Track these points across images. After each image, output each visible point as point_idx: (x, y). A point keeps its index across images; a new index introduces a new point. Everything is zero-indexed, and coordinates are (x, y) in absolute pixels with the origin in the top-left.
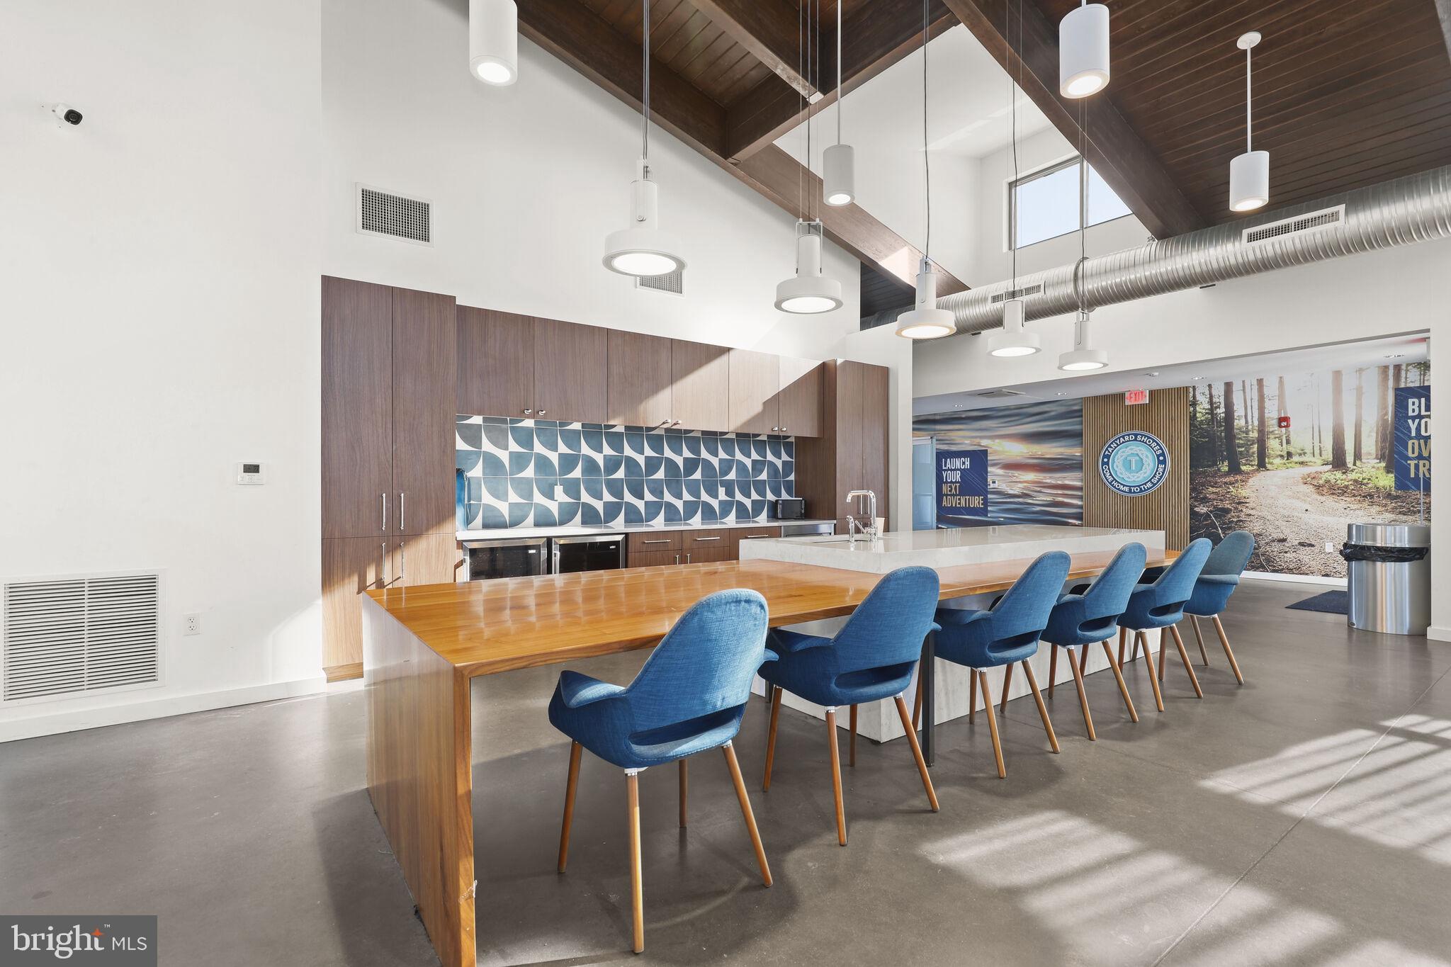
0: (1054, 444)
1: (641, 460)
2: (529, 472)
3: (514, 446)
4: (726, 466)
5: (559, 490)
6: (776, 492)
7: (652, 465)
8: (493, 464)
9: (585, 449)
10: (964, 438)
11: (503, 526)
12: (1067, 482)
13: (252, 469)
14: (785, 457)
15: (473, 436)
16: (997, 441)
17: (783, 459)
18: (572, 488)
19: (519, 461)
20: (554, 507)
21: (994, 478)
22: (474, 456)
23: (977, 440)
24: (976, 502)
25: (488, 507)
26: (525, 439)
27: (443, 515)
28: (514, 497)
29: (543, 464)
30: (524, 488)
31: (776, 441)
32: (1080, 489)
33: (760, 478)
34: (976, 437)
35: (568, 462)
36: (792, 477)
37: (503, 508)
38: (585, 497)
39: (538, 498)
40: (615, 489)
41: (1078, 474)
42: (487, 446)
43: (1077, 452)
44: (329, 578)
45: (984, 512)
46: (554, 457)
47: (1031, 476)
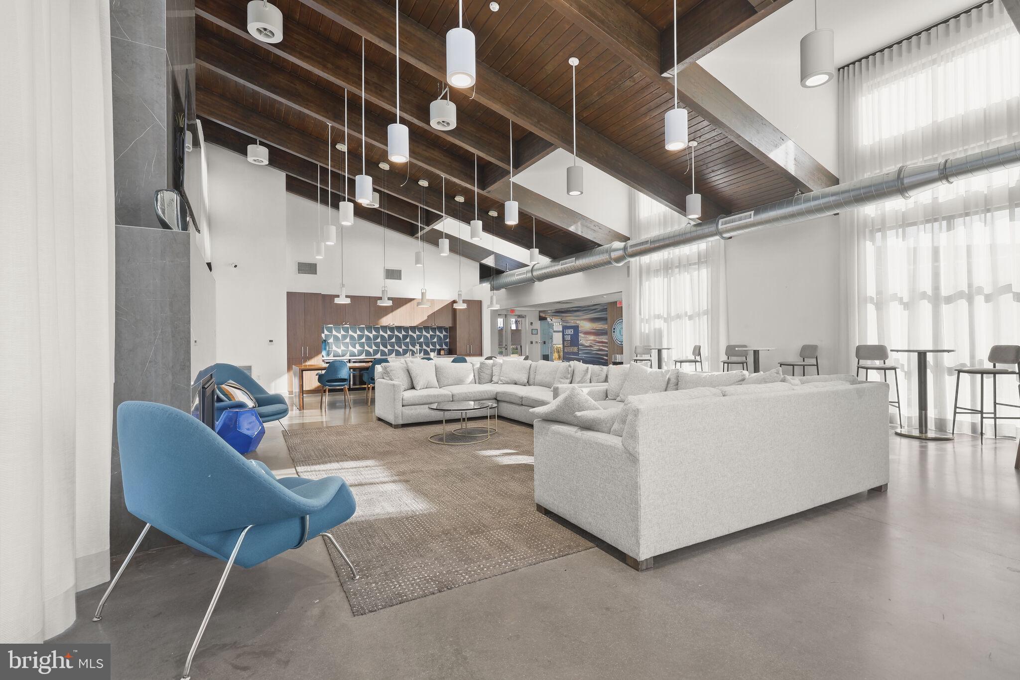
0: (599, 323)
1: (386, 336)
2: (348, 340)
3: (343, 332)
4: (419, 337)
5: (357, 346)
6: (441, 345)
7: (390, 337)
8: (336, 338)
9: (366, 333)
10: (572, 320)
11: (340, 356)
12: (603, 340)
13: (271, 341)
14: (444, 333)
15: (330, 330)
16: (582, 321)
17: (444, 334)
18: (362, 345)
19: (344, 337)
20: (356, 351)
21: (582, 338)
22: (330, 336)
23: (576, 321)
24: (575, 349)
25: (335, 351)
26: (346, 330)
27: (318, 352)
28: (343, 348)
29: (352, 338)
30: (346, 345)
31: (440, 329)
32: (607, 343)
33: (434, 341)
34: (575, 320)
35: (360, 337)
36: (448, 340)
37: (340, 351)
38: (366, 348)
39: (351, 348)
40: (377, 345)
41: (606, 337)
42: (334, 333)
43: (606, 327)
44: (289, 368)
45: (577, 354)
46: (356, 336)
47: (592, 338)
